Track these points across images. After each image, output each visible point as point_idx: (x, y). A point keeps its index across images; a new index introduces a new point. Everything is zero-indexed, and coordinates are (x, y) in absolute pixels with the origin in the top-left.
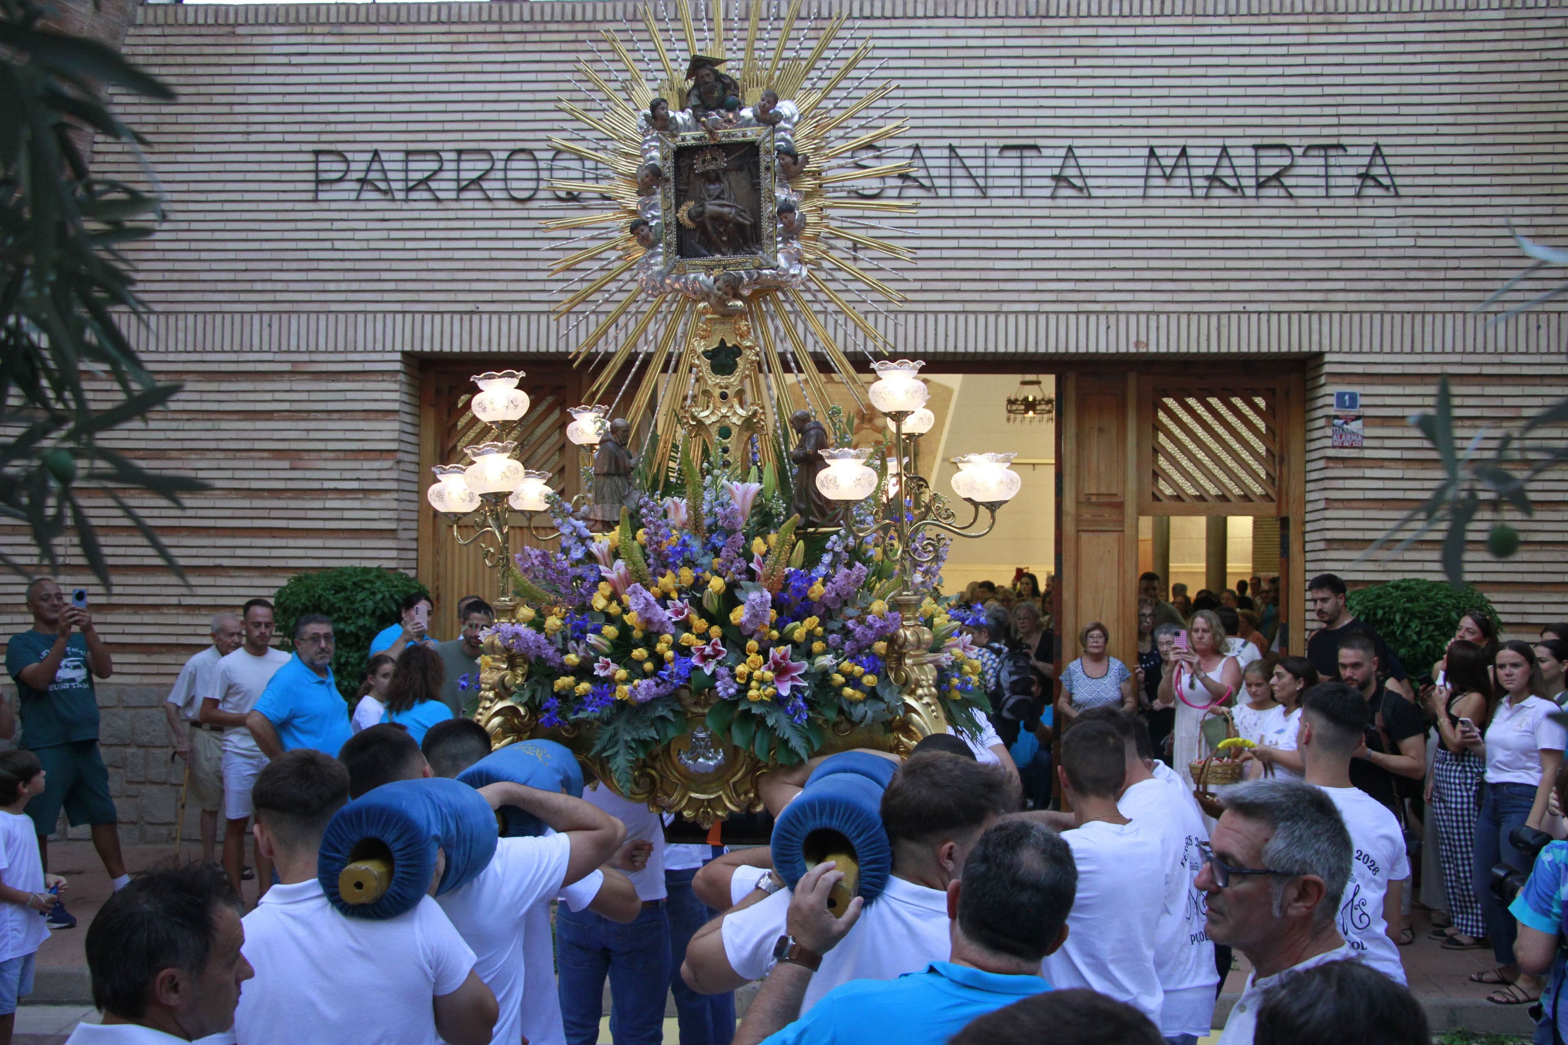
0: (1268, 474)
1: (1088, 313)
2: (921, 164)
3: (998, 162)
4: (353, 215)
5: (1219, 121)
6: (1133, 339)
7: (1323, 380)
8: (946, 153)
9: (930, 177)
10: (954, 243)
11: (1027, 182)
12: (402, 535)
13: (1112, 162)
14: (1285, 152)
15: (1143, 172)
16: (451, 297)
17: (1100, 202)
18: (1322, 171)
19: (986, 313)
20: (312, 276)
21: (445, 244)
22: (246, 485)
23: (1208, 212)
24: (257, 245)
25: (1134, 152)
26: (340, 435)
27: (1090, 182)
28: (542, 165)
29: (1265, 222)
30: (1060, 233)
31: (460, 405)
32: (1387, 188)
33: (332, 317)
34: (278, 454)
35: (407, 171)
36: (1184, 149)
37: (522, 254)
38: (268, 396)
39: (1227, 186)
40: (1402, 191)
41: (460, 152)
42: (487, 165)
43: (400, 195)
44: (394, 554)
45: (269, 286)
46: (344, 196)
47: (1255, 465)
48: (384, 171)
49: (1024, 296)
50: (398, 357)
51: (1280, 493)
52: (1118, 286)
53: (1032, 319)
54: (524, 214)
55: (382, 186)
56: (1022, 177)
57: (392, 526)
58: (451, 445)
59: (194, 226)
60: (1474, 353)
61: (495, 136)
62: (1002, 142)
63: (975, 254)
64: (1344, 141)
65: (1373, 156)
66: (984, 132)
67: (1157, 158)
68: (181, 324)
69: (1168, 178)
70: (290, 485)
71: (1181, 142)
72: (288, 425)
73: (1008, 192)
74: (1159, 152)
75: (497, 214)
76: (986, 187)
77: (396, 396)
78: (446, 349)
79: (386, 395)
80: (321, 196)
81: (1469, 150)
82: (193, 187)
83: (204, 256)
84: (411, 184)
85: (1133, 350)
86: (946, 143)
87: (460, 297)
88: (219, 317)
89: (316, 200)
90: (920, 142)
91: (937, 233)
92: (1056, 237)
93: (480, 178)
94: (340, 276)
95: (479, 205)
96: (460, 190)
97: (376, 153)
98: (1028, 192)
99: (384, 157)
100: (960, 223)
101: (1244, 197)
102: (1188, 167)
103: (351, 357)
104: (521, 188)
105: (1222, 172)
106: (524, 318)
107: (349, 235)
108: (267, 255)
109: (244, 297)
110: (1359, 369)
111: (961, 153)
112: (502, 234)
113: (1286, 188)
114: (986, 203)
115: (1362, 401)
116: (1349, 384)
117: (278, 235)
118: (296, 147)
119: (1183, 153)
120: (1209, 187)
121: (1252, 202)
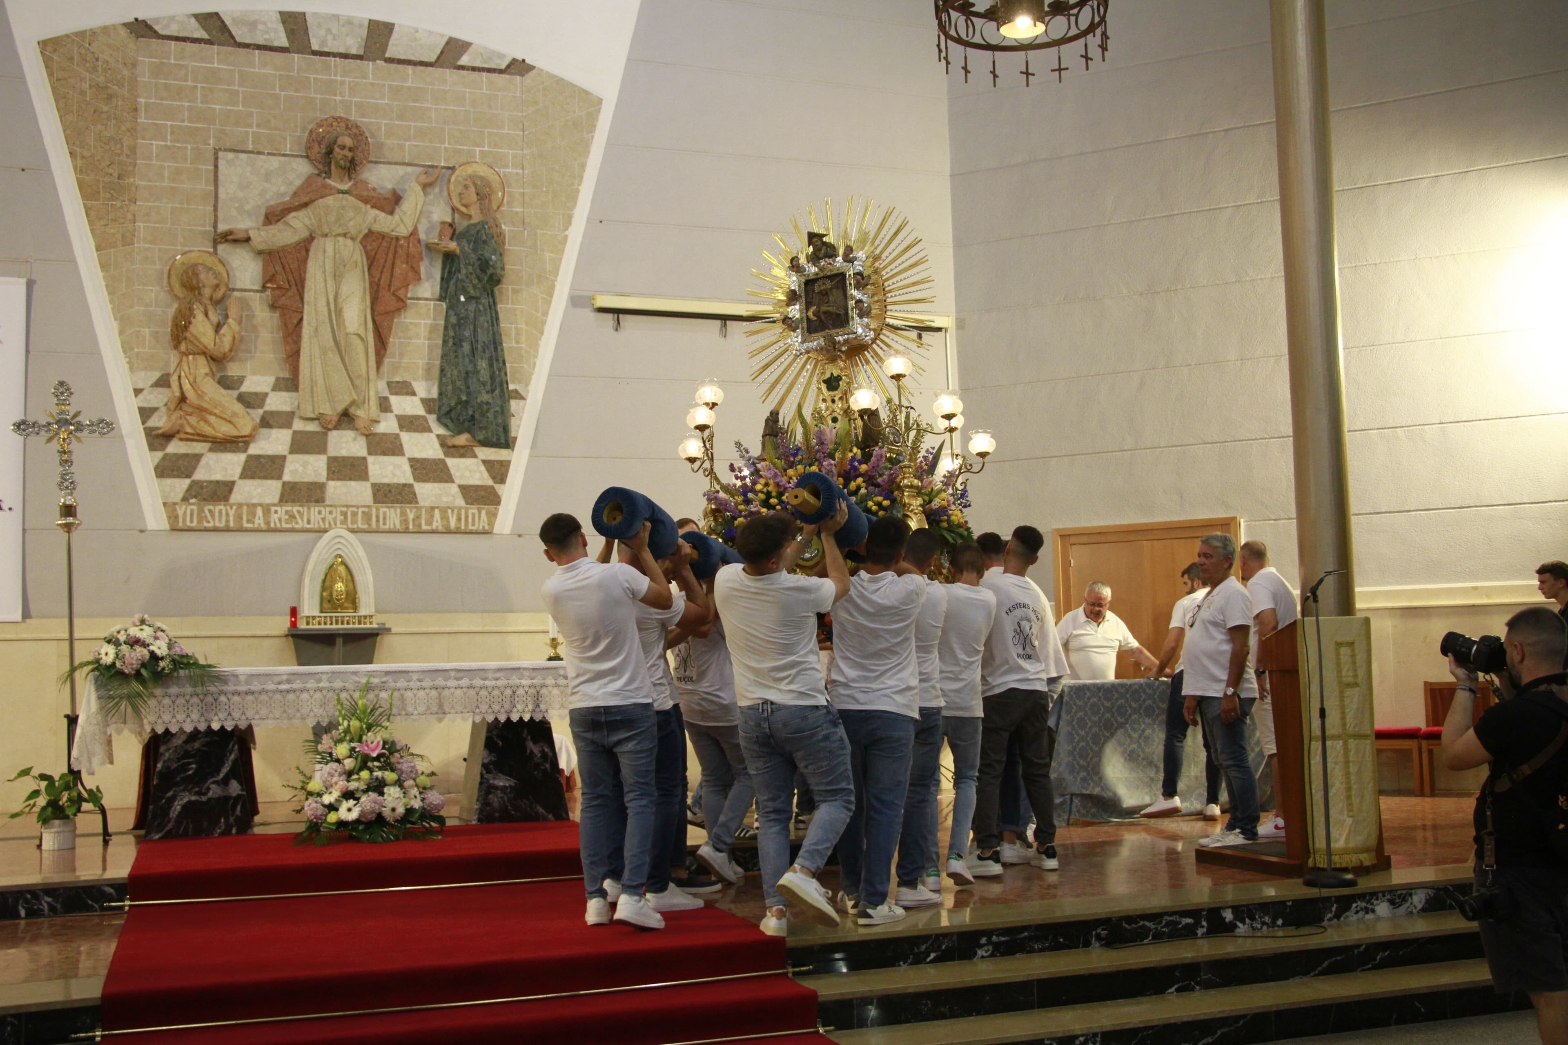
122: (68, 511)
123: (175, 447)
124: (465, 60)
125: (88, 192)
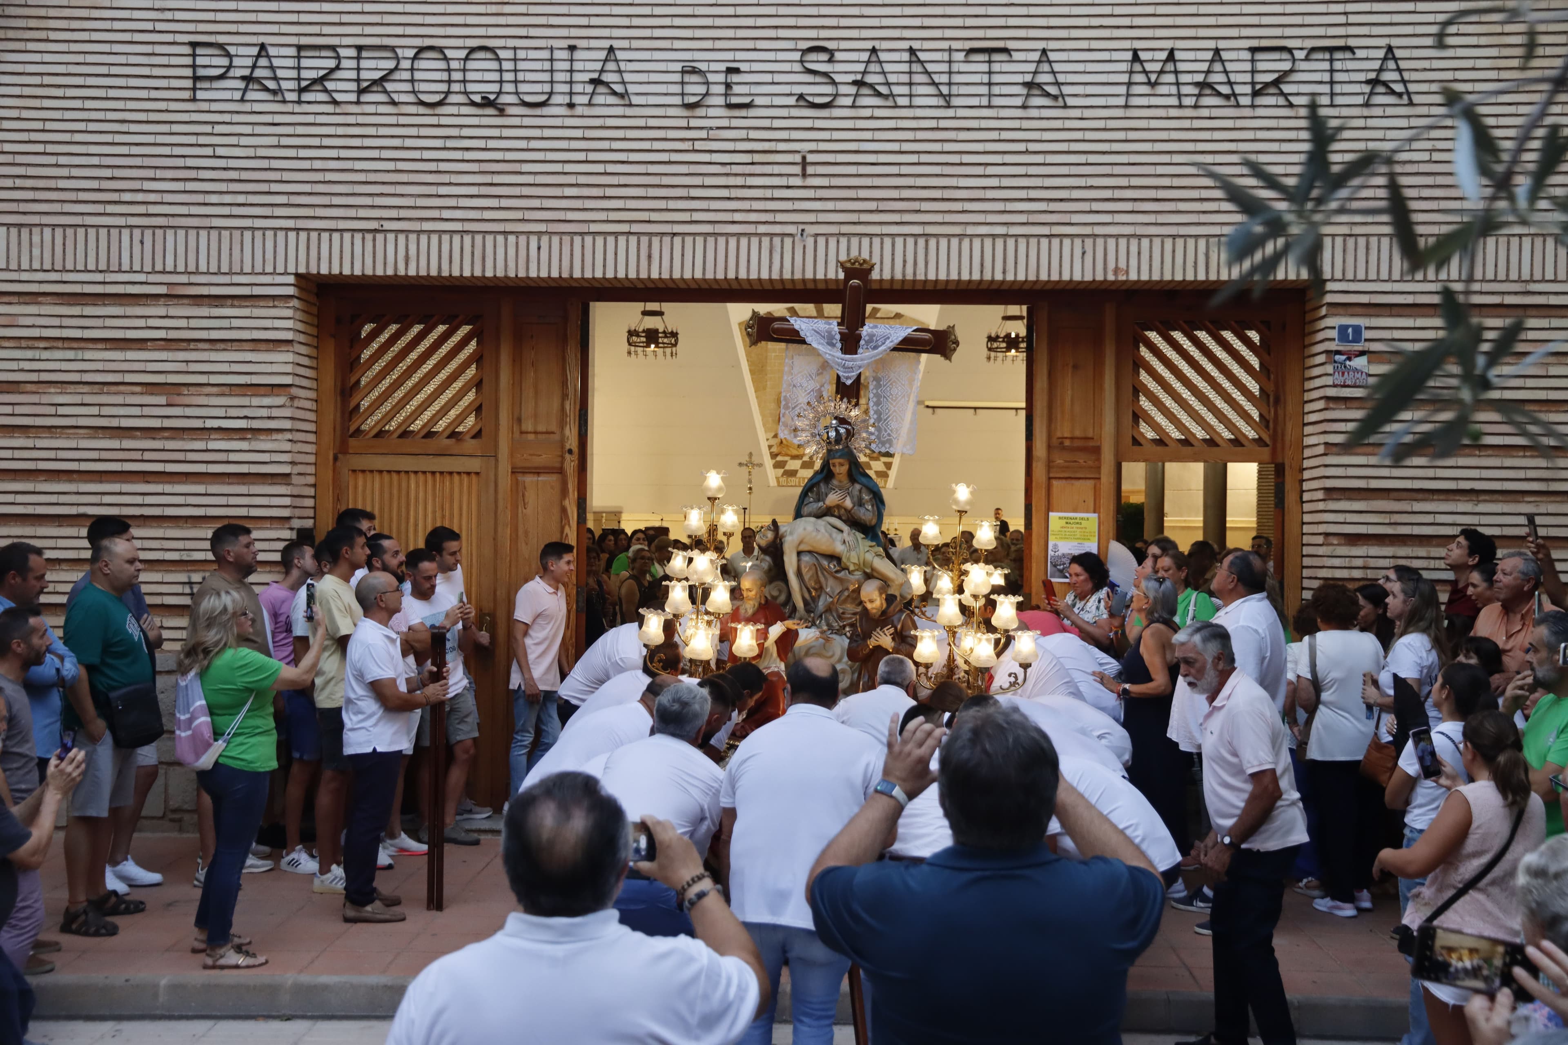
0: (1261, 415)
1: (1061, 236)
2: (878, 69)
3: (964, 67)
4: (236, 118)
5: (1211, 21)
6: (1111, 265)
7: (1324, 311)
8: (906, 56)
9: (888, 84)
10: (914, 158)
11: (996, 90)
12: (295, 480)
13: (1090, 67)
14: (1286, 56)
15: (1125, 78)
16: (352, 213)
17: (1077, 113)
18: (1326, 77)
19: (949, 236)
20: (191, 186)
21: (344, 153)
22: (115, 423)
23: (1197, 124)
24: (124, 150)
25: (1116, 56)
26: (225, 368)
27: (1066, 90)
28: (454, 65)
29: (1261, 135)
30: (1032, 147)
31: (363, 335)
32: (1400, 95)
33: (214, 234)
34: (151, 388)
35: (299, 68)
36: (1172, 52)
37: (432, 166)
38: (141, 323)
39: (1219, 94)
40: (1416, 99)
41: (360, 48)
42: (391, 64)
43: (292, 96)
44: (287, 501)
45: (140, 197)
46: (227, 95)
47: (1248, 406)
48: (272, 68)
49: (991, 218)
50: (291, 279)
51: (1274, 437)
52: (1096, 206)
53: (999, 243)
54: (434, 120)
55: (271, 85)
56: (990, 84)
57: (286, 469)
58: (353, 380)
59: (49, 126)
60: (1495, 281)
61: (399, 30)
62: (969, 45)
63: (937, 170)
64: (1352, 42)
65: (1385, 59)
66: (949, 33)
67: (1141, 62)
68: (36, 239)
69: (1153, 85)
70: (167, 423)
71: (1169, 44)
72: (163, 355)
73: (975, 101)
74: (1143, 55)
75: (403, 120)
76: (950, 95)
77: (289, 324)
78: (347, 271)
79: (278, 323)
80: (200, 95)
81: (1494, 52)
82: (47, 80)
83: (62, 160)
84: (304, 84)
85: (1111, 277)
86: (905, 45)
87: (362, 213)
88: (81, 232)
89: (194, 100)
90: (877, 44)
91: (895, 147)
92: (1027, 152)
93: (383, 79)
94: (223, 187)
95: (382, 109)
96: (361, 91)
97: (263, 47)
98: (996, 101)
99: (272, 51)
100: (920, 135)
101: (1238, 106)
102: (1176, 72)
103: (237, 279)
104: (431, 91)
105: (1214, 78)
106: (435, 238)
107: (233, 140)
108: (138, 161)
109: (110, 209)
110: (1364, 299)
111: (922, 56)
112: (409, 143)
113: (1285, 95)
114: (950, 113)
115: (1367, 334)
116: (1352, 315)
117: (150, 139)
118: (169, 38)
119: (1171, 57)
120: (1199, 95)
121: (1248, 112)
122: (750, 489)
123: (779, 458)
124: (878, 315)
125: (752, 372)
